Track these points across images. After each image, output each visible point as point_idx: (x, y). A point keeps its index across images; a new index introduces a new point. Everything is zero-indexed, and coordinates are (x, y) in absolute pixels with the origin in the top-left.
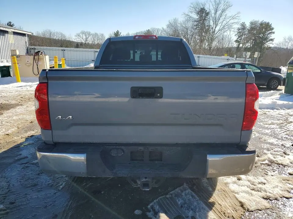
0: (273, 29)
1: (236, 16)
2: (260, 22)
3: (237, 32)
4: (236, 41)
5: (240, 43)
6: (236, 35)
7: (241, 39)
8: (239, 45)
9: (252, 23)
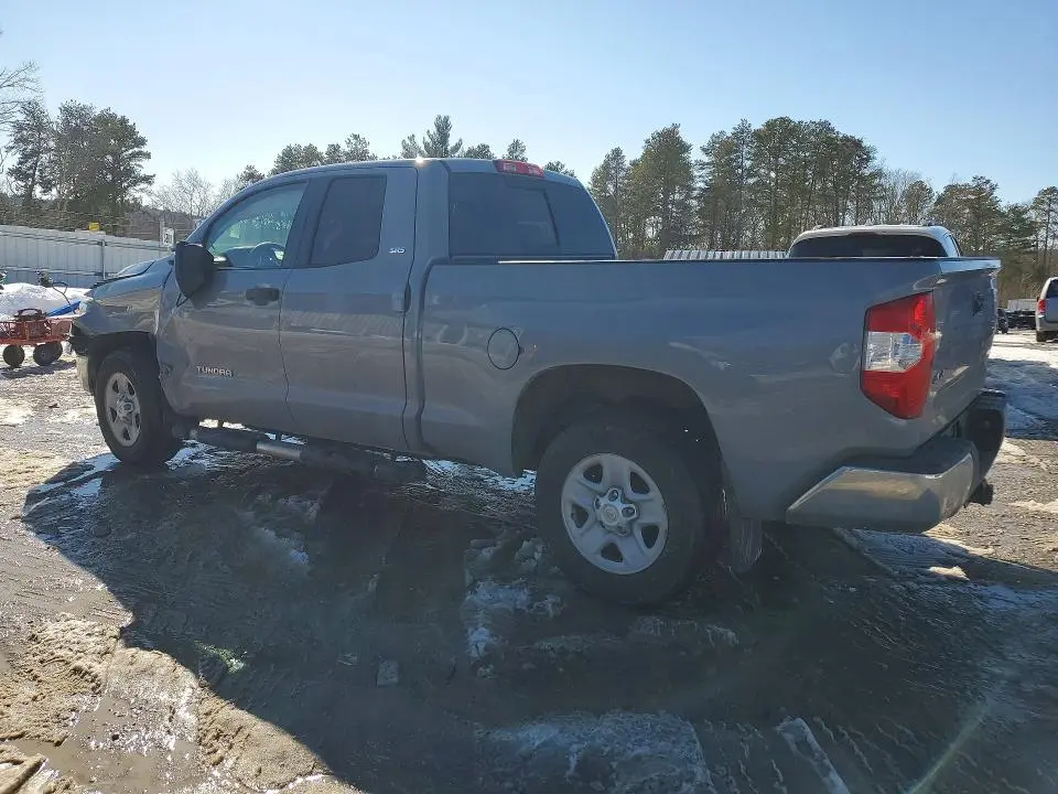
0: (142, 142)
1: (22, 75)
2: (97, 112)
3: (13, 138)
4: (17, 173)
5: (34, 183)
6: (13, 150)
7: (33, 167)
8: (31, 188)
9: (67, 111)
